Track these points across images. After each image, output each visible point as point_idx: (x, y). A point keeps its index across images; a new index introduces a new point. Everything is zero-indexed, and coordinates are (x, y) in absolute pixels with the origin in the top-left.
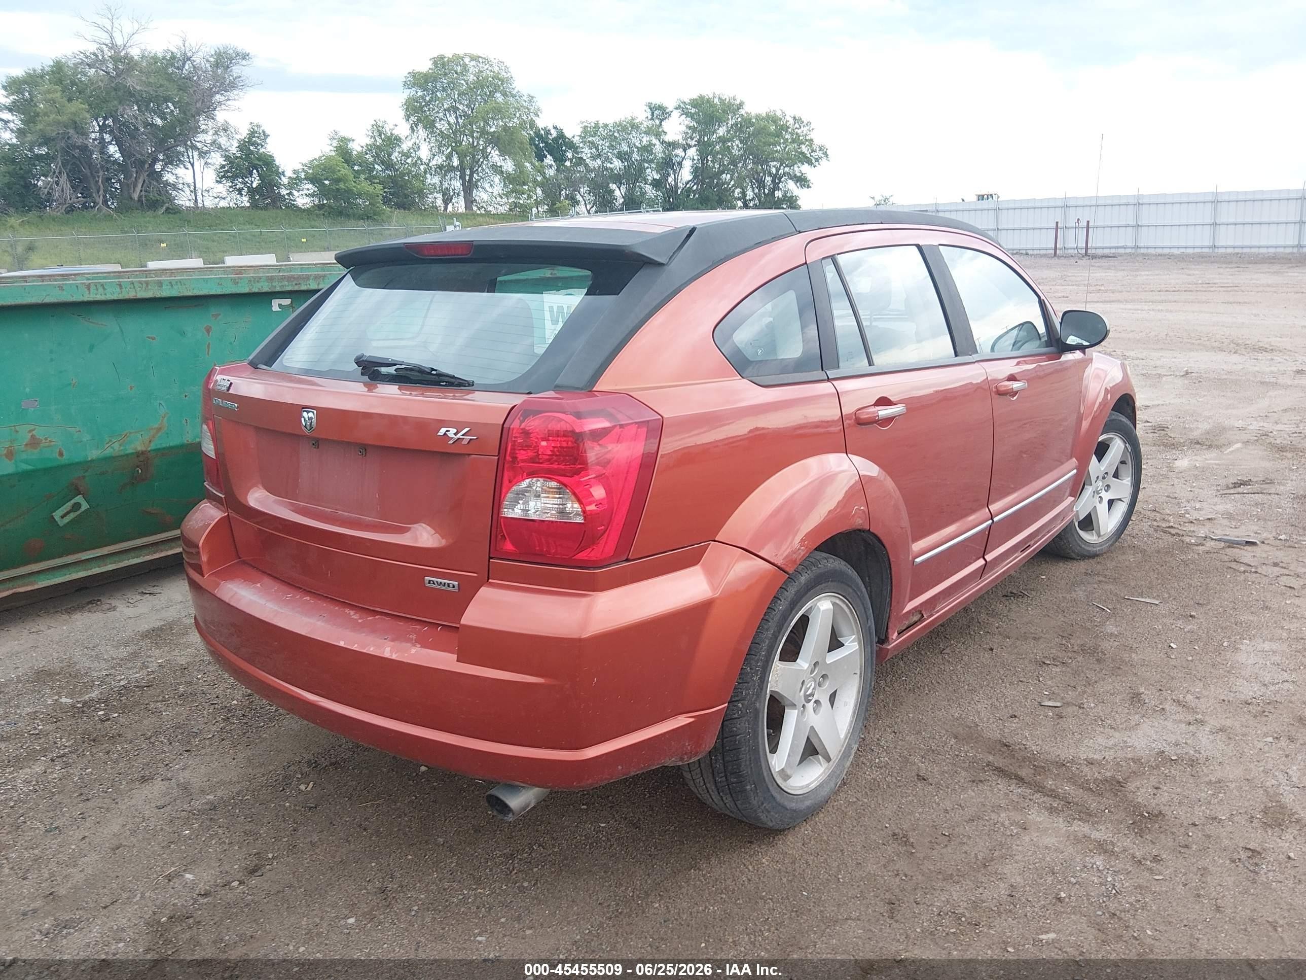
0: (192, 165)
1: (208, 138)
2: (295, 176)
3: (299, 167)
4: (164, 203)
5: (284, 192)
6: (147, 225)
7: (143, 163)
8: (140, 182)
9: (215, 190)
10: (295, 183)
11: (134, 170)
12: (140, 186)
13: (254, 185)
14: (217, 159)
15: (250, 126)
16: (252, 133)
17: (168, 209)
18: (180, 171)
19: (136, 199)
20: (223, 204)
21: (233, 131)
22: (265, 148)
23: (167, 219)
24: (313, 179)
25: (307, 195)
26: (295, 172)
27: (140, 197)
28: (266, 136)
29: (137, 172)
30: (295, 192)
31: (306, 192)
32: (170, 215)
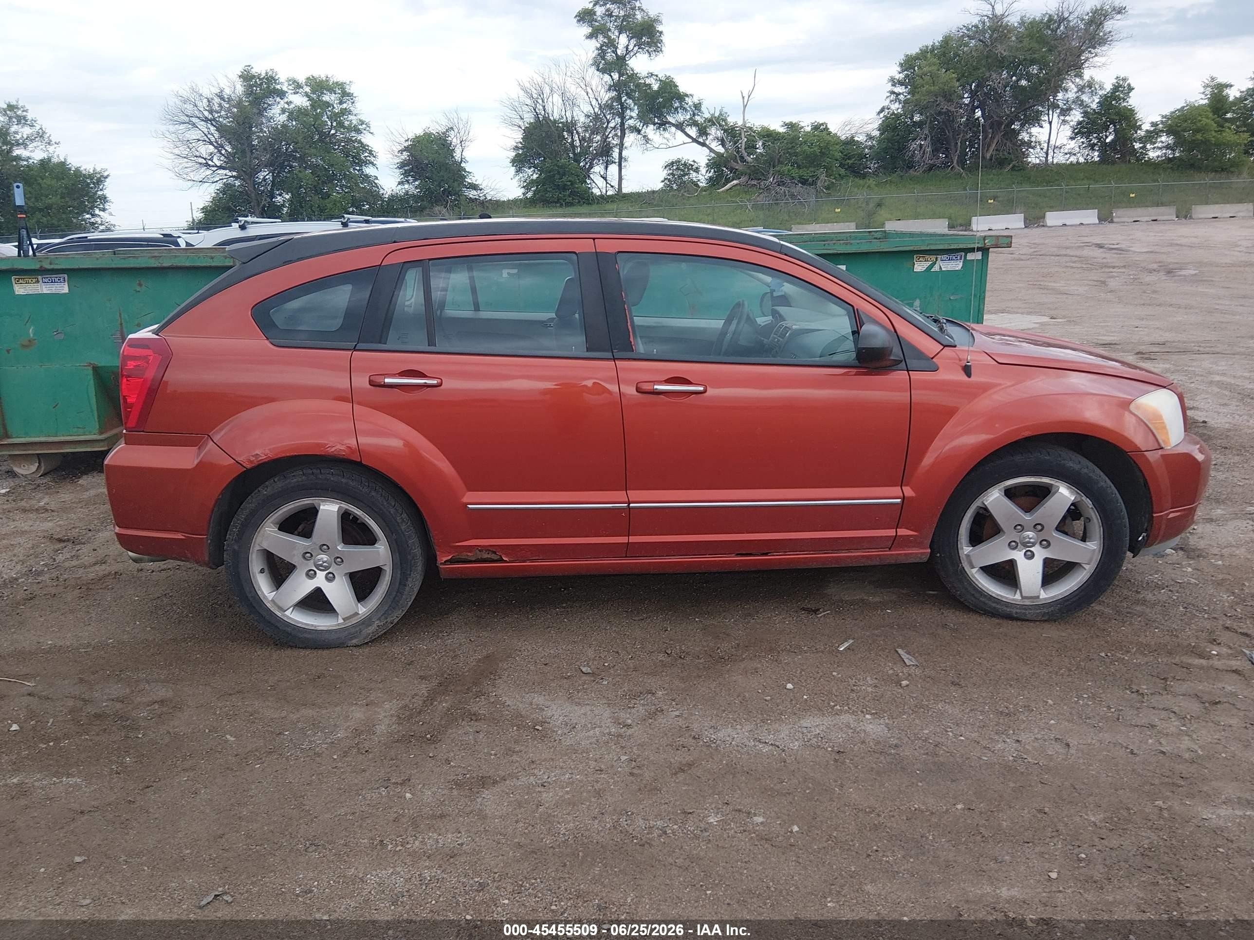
0: (1050, 123)
1: (1071, 95)
2: (1152, 129)
3: (1158, 119)
4: (1012, 161)
5: (1137, 145)
6: (989, 182)
7: (1000, 124)
8: (995, 141)
9: (1068, 147)
10: (1151, 136)
11: (990, 131)
12: (994, 145)
13: (1108, 140)
14: (1076, 116)
15: (1115, 81)
16: (1116, 88)
17: (1014, 166)
18: (1035, 130)
19: (988, 158)
20: (1073, 159)
21: (1097, 87)
22: (1127, 102)
23: (1009, 176)
24: (1170, 130)
25: (1160, 148)
26: (1154, 124)
27: (992, 155)
28: (1131, 89)
29: (993, 133)
30: (1149, 146)
31: (1160, 145)
32: (1015, 173)
